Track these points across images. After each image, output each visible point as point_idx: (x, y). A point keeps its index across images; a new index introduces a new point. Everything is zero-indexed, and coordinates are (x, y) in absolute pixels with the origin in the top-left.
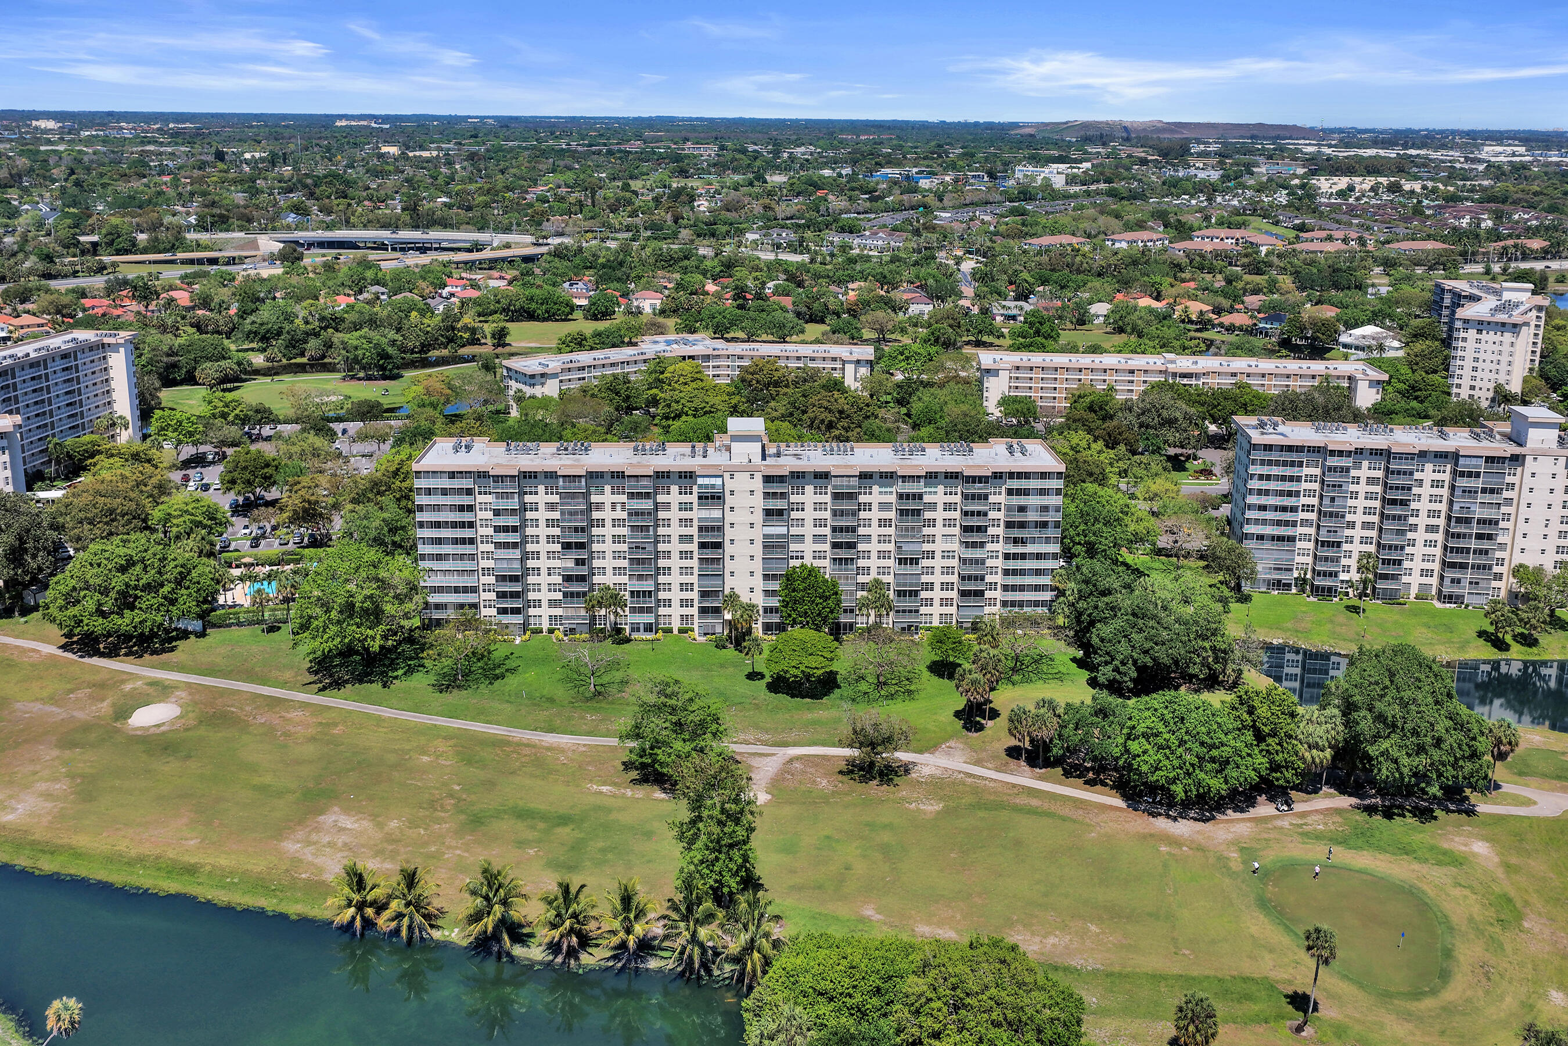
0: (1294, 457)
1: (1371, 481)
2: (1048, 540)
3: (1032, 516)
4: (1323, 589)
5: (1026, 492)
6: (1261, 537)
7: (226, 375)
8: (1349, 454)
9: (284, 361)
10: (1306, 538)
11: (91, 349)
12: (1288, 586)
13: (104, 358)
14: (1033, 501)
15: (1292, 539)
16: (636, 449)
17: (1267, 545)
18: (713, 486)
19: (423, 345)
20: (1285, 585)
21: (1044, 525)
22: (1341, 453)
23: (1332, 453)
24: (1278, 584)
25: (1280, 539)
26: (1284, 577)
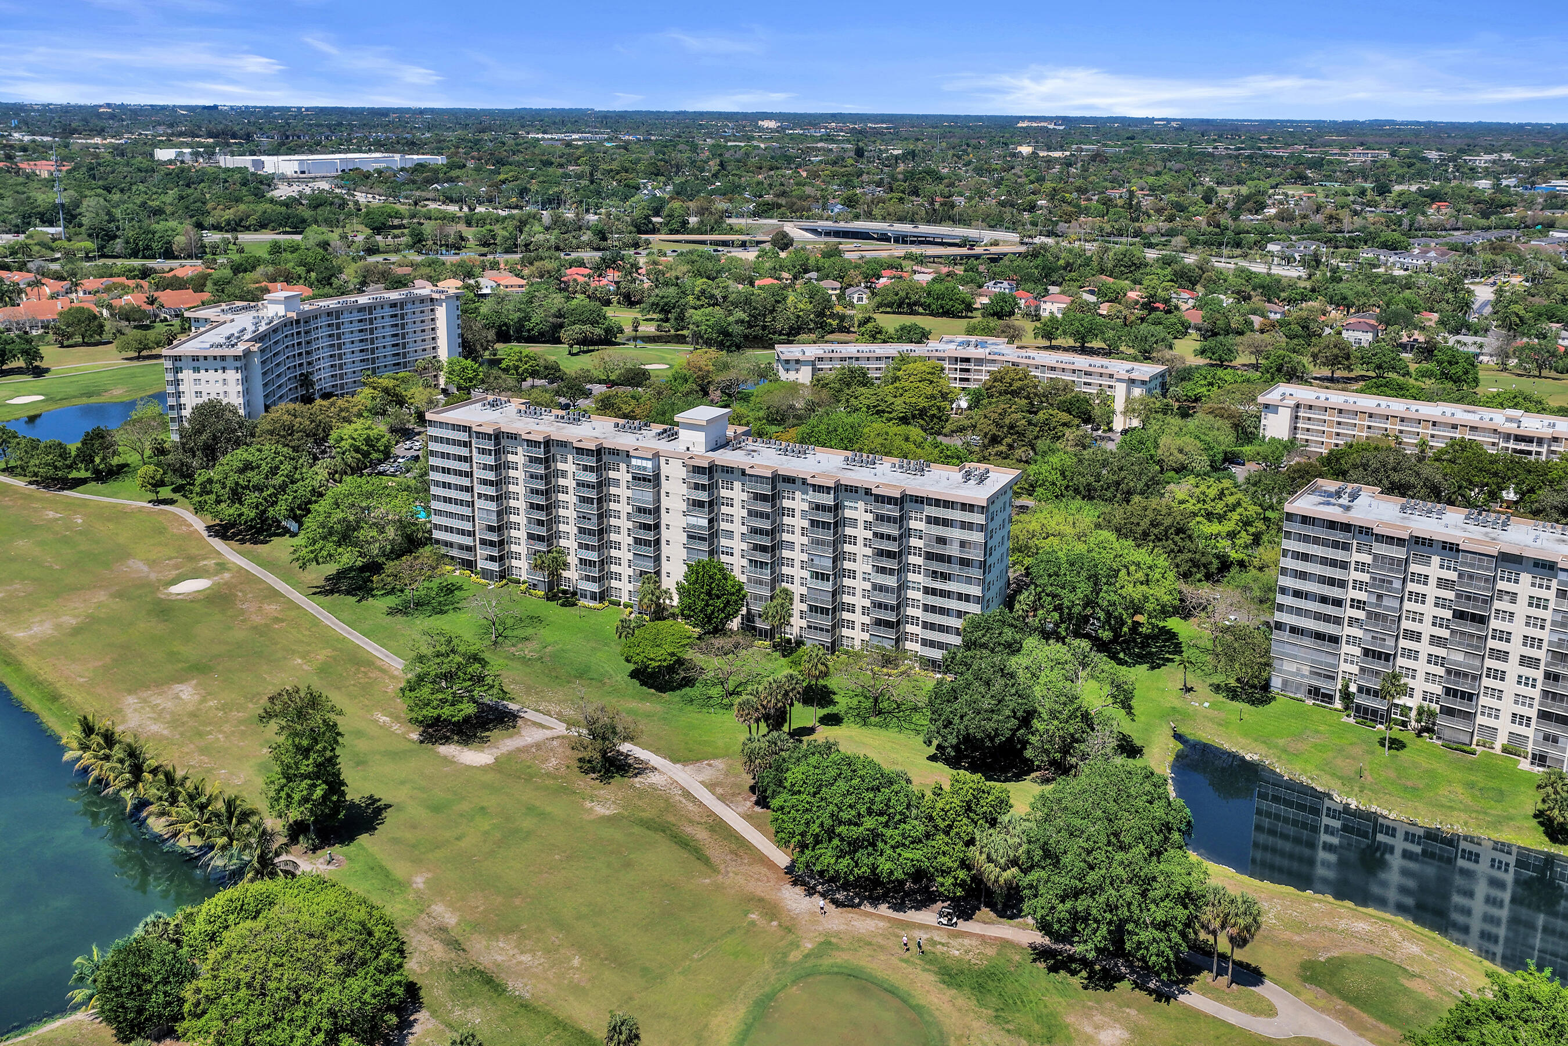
0: (1339, 536)
1: (1442, 583)
2: (969, 580)
3: (954, 551)
4: (1366, 710)
5: (946, 523)
6: (1294, 630)
7: (585, 337)
8: (1400, 542)
9: (672, 332)
10: (1352, 640)
11: (422, 301)
12: (1329, 698)
13: (432, 310)
14: (955, 534)
15: (1335, 640)
16: (617, 425)
17: (1307, 642)
18: (645, 468)
19: (791, 328)
20: (1324, 695)
21: (964, 562)
22: (1390, 540)
23: (1381, 538)
24: (1314, 692)
25: (1319, 636)
26: (1324, 685)
